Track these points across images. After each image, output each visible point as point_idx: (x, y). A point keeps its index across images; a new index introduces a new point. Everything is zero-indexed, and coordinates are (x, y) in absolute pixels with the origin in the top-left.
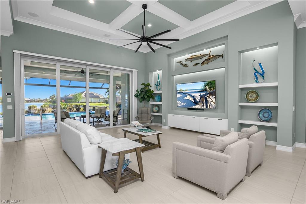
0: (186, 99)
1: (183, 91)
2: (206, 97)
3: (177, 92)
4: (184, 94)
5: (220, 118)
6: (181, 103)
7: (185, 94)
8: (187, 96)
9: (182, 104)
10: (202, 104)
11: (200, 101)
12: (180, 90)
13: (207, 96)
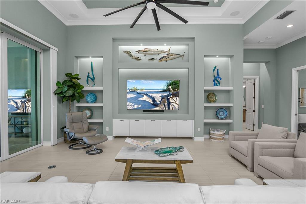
0: (142, 100)
1: (138, 89)
2: (168, 98)
3: (128, 91)
4: (138, 93)
5: (185, 119)
6: (134, 106)
7: (140, 94)
8: (144, 96)
9: (136, 107)
10: (164, 106)
11: (160, 103)
12: (133, 88)
13: (170, 97)
